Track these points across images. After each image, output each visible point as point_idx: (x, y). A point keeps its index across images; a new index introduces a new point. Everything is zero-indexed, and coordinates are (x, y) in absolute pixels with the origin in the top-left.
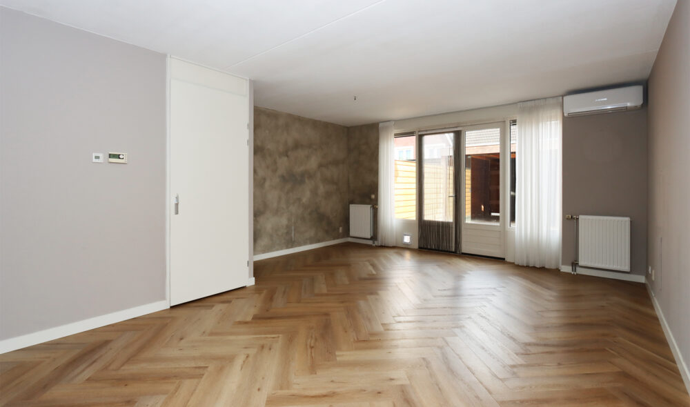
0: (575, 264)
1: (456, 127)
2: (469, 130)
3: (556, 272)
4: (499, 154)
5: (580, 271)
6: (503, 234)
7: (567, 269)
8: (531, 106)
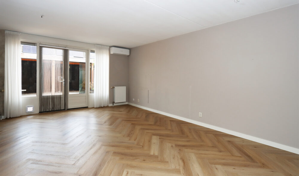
0: (113, 103)
1: (65, 47)
2: (71, 50)
3: (107, 107)
4: (85, 63)
5: (115, 105)
6: (88, 97)
7: (111, 105)
8: (100, 47)
